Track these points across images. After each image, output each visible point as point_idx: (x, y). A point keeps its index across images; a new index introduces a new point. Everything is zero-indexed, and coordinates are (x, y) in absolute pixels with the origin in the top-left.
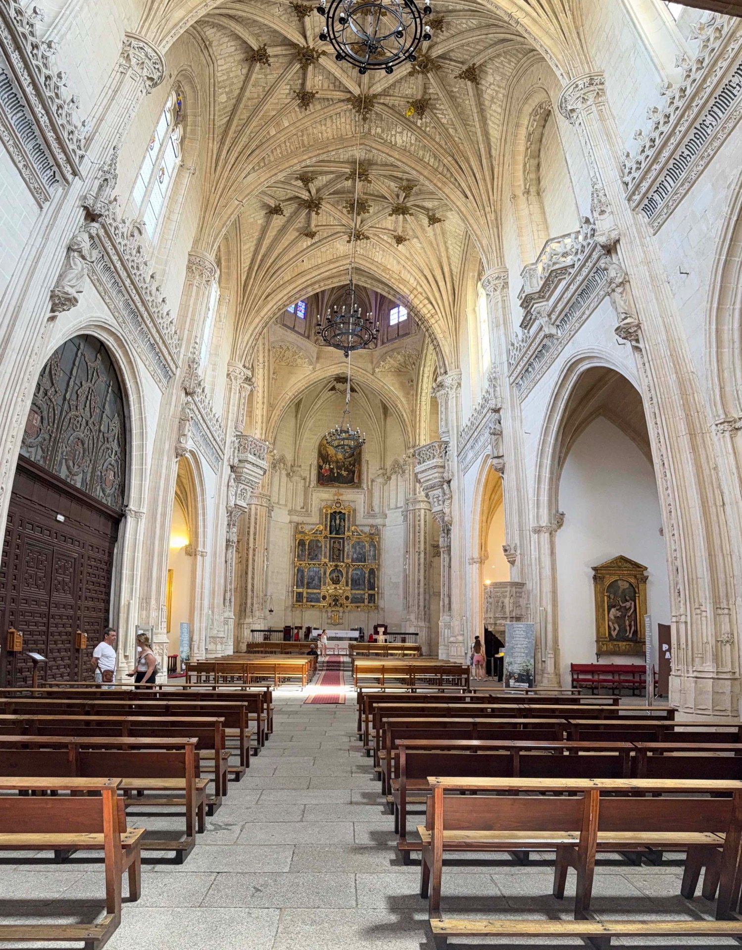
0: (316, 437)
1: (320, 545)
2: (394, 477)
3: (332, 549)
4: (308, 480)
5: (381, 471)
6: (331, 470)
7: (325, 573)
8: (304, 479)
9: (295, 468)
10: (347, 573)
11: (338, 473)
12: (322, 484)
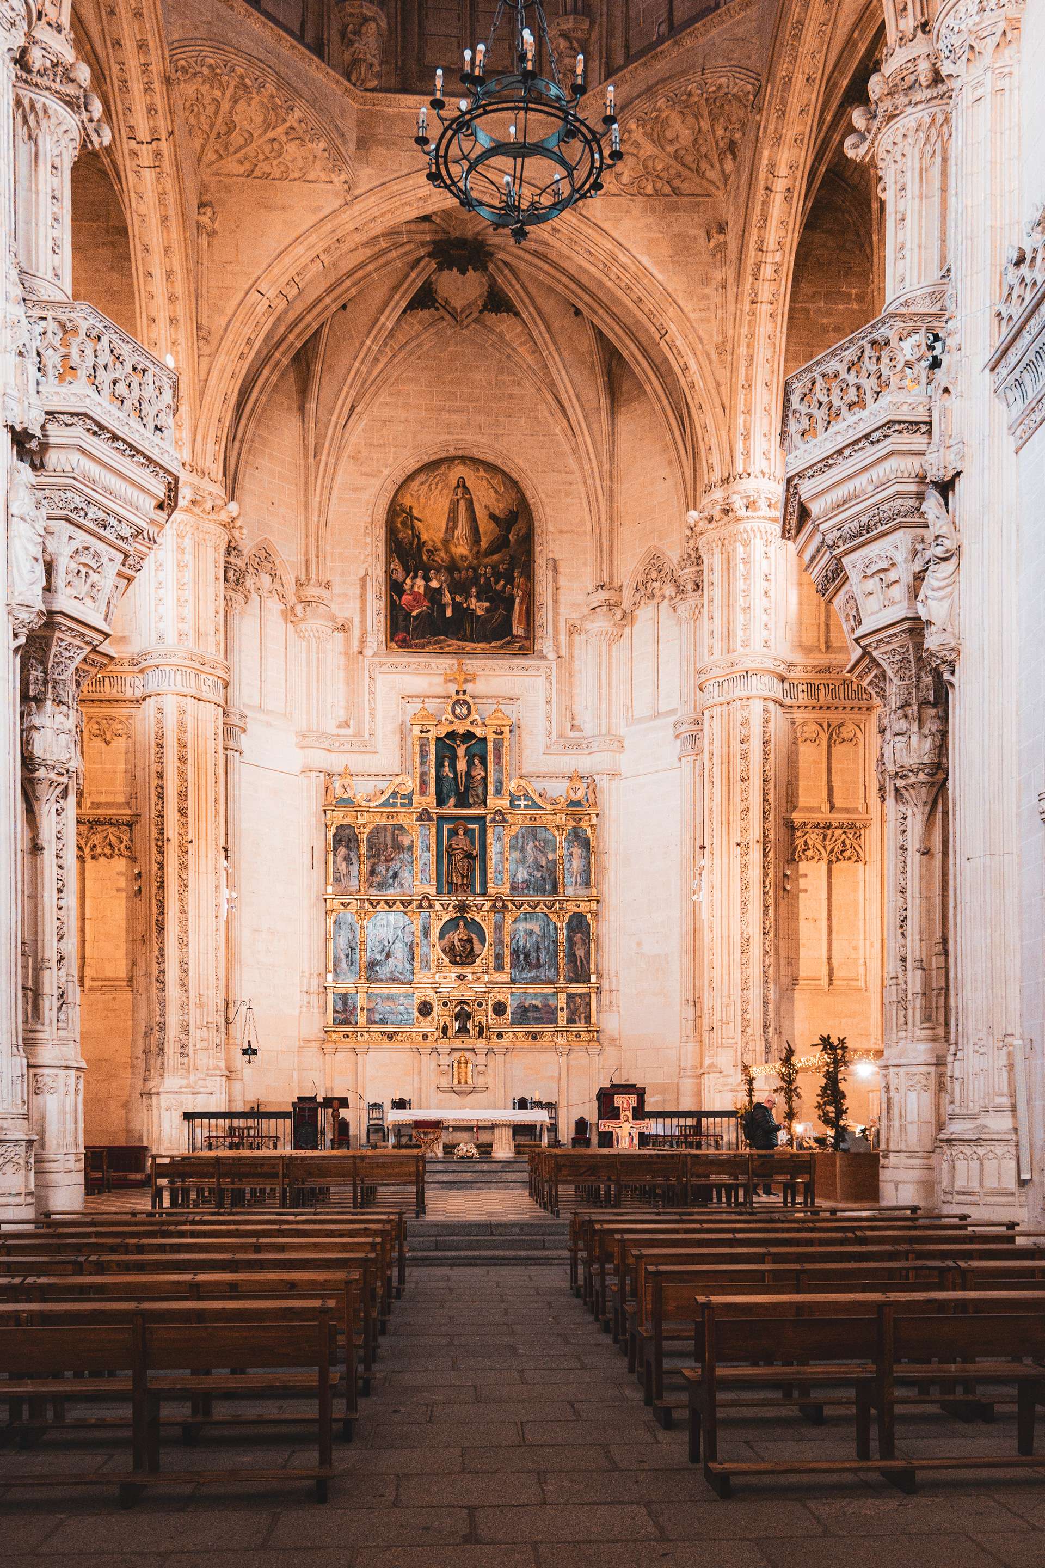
0: (377, 482)
1: (406, 842)
2: (645, 613)
3: (445, 854)
4: (356, 632)
5: (602, 595)
6: (433, 596)
7: (426, 932)
8: (343, 628)
9: (312, 591)
10: (498, 928)
11: (456, 606)
12: (404, 644)
